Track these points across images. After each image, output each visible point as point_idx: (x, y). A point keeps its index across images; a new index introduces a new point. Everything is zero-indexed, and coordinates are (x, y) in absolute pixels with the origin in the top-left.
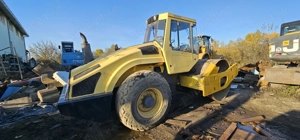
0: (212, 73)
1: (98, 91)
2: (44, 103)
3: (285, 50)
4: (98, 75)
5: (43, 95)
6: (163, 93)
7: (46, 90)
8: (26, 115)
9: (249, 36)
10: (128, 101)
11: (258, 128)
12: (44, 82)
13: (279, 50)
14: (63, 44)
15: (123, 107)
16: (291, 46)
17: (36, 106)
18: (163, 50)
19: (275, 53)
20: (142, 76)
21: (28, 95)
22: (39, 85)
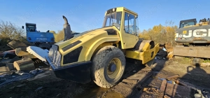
0: (147, 49)
1: (80, 60)
2: (21, 71)
3: (184, 36)
4: (81, 48)
5: (20, 65)
6: (122, 61)
7: (22, 61)
8: (8, 81)
9: (155, 28)
10: (102, 67)
11: (178, 82)
12: (19, 55)
13: (180, 36)
14: (27, 25)
15: (99, 71)
16: (187, 34)
17: (14, 74)
18: (120, 32)
19: (178, 38)
20: (110, 49)
21: (4, 65)
22: (13, 57)
